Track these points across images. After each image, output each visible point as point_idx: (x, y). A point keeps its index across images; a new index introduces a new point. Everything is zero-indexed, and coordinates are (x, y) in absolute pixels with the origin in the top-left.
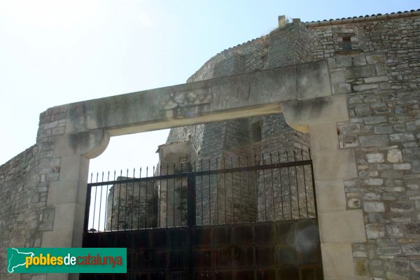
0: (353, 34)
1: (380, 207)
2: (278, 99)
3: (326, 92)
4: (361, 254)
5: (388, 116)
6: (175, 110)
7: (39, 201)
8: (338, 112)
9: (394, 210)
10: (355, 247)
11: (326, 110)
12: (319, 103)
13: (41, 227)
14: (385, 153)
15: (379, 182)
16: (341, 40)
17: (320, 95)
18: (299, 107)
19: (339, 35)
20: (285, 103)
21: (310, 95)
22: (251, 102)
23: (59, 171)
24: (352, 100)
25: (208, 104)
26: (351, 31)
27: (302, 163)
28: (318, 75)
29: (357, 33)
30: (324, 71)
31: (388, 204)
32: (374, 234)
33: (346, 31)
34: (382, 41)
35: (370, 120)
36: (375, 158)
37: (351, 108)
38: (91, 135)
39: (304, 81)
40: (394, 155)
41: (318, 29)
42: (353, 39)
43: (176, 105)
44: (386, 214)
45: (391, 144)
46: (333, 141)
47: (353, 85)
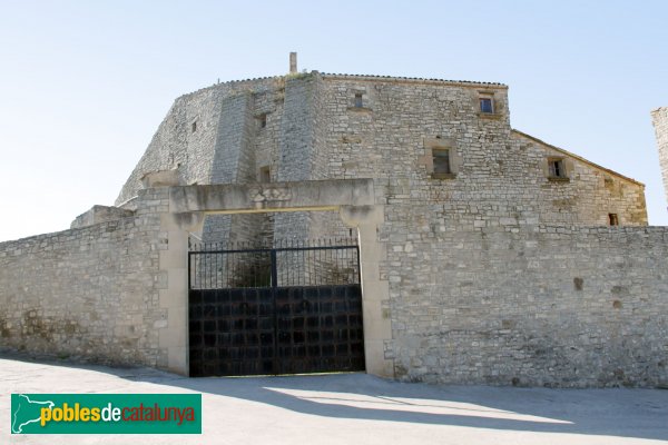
0: (365, 92)
1: (399, 279)
2: (339, 203)
3: (371, 202)
4: (386, 307)
5: (407, 222)
6: (263, 202)
7: (152, 265)
8: (377, 216)
9: (405, 281)
10: (383, 302)
11: (370, 214)
12: (366, 209)
13: (157, 285)
14: (404, 246)
15: (399, 264)
16: (353, 96)
17: (367, 204)
18: (353, 210)
19: (353, 90)
20: (345, 206)
21: (361, 203)
22: (320, 203)
23: (167, 242)
24: (387, 209)
25: (290, 200)
26: (363, 88)
27: (352, 247)
28: (366, 190)
29: (368, 91)
30: (371, 186)
31: (403, 277)
32: (393, 295)
33: (358, 88)
34: (389, 102)
35: (397, 224)
36: (398, 249)
37: (386, 215)
38: (194, 216)
39: (357, 192)
40: (409, 248)
41: (334, 82)
42: (364, 97)
43: (263, 199)
44: (401, 284)
45: (407, 240)
46: (374, 236)
47: (388, 199)
